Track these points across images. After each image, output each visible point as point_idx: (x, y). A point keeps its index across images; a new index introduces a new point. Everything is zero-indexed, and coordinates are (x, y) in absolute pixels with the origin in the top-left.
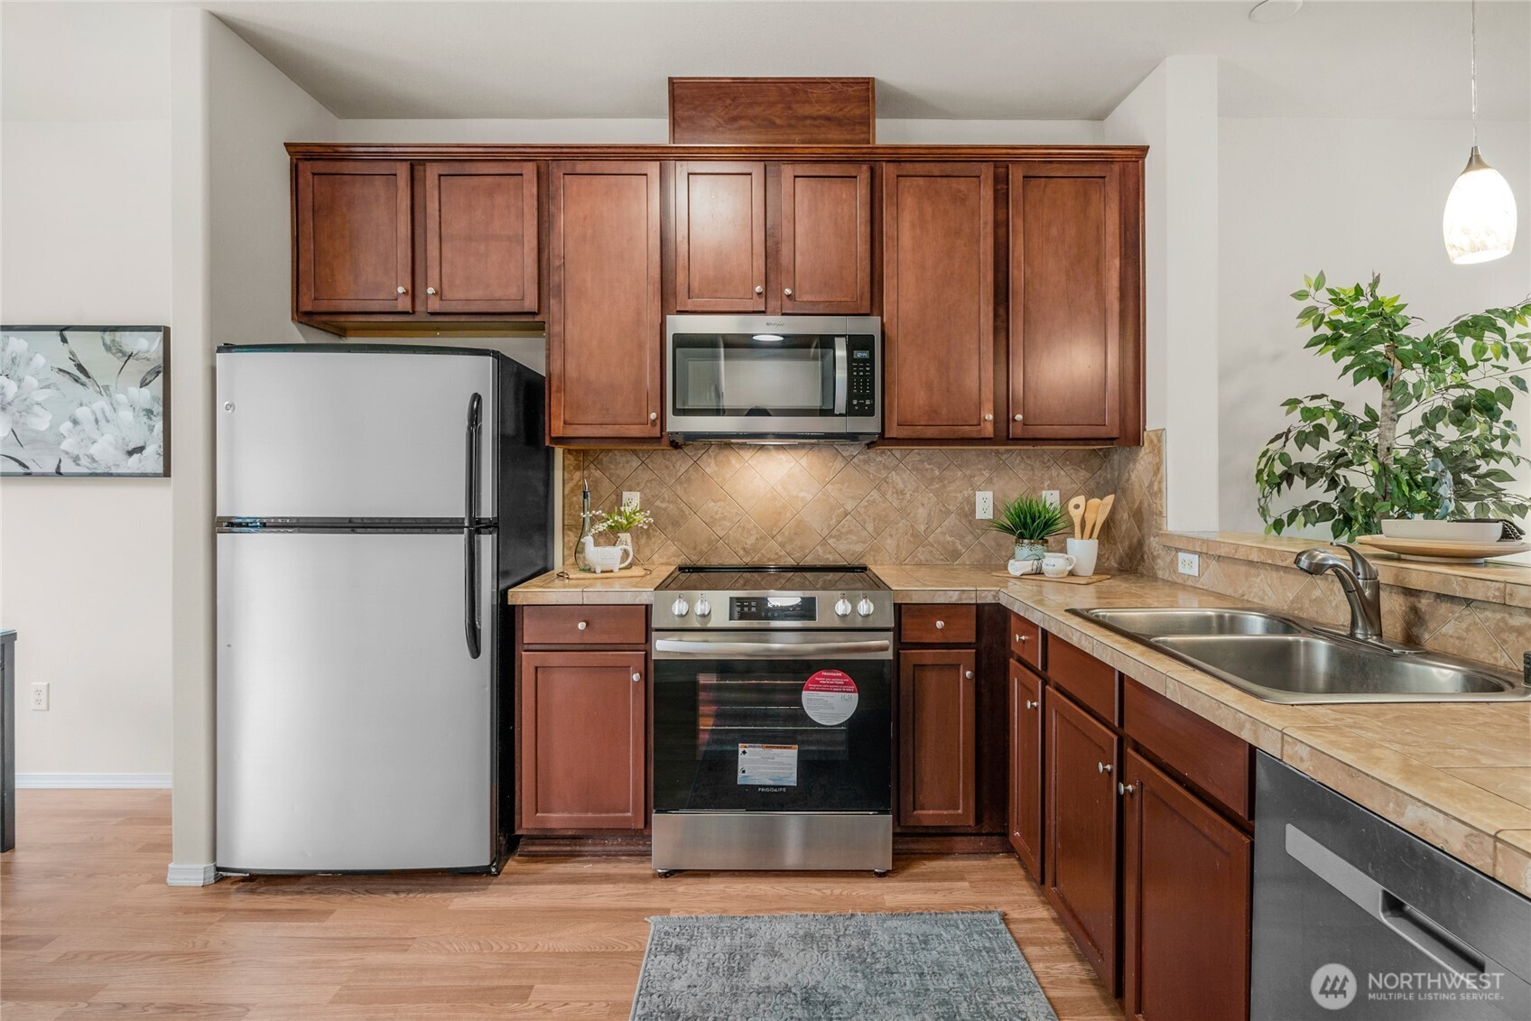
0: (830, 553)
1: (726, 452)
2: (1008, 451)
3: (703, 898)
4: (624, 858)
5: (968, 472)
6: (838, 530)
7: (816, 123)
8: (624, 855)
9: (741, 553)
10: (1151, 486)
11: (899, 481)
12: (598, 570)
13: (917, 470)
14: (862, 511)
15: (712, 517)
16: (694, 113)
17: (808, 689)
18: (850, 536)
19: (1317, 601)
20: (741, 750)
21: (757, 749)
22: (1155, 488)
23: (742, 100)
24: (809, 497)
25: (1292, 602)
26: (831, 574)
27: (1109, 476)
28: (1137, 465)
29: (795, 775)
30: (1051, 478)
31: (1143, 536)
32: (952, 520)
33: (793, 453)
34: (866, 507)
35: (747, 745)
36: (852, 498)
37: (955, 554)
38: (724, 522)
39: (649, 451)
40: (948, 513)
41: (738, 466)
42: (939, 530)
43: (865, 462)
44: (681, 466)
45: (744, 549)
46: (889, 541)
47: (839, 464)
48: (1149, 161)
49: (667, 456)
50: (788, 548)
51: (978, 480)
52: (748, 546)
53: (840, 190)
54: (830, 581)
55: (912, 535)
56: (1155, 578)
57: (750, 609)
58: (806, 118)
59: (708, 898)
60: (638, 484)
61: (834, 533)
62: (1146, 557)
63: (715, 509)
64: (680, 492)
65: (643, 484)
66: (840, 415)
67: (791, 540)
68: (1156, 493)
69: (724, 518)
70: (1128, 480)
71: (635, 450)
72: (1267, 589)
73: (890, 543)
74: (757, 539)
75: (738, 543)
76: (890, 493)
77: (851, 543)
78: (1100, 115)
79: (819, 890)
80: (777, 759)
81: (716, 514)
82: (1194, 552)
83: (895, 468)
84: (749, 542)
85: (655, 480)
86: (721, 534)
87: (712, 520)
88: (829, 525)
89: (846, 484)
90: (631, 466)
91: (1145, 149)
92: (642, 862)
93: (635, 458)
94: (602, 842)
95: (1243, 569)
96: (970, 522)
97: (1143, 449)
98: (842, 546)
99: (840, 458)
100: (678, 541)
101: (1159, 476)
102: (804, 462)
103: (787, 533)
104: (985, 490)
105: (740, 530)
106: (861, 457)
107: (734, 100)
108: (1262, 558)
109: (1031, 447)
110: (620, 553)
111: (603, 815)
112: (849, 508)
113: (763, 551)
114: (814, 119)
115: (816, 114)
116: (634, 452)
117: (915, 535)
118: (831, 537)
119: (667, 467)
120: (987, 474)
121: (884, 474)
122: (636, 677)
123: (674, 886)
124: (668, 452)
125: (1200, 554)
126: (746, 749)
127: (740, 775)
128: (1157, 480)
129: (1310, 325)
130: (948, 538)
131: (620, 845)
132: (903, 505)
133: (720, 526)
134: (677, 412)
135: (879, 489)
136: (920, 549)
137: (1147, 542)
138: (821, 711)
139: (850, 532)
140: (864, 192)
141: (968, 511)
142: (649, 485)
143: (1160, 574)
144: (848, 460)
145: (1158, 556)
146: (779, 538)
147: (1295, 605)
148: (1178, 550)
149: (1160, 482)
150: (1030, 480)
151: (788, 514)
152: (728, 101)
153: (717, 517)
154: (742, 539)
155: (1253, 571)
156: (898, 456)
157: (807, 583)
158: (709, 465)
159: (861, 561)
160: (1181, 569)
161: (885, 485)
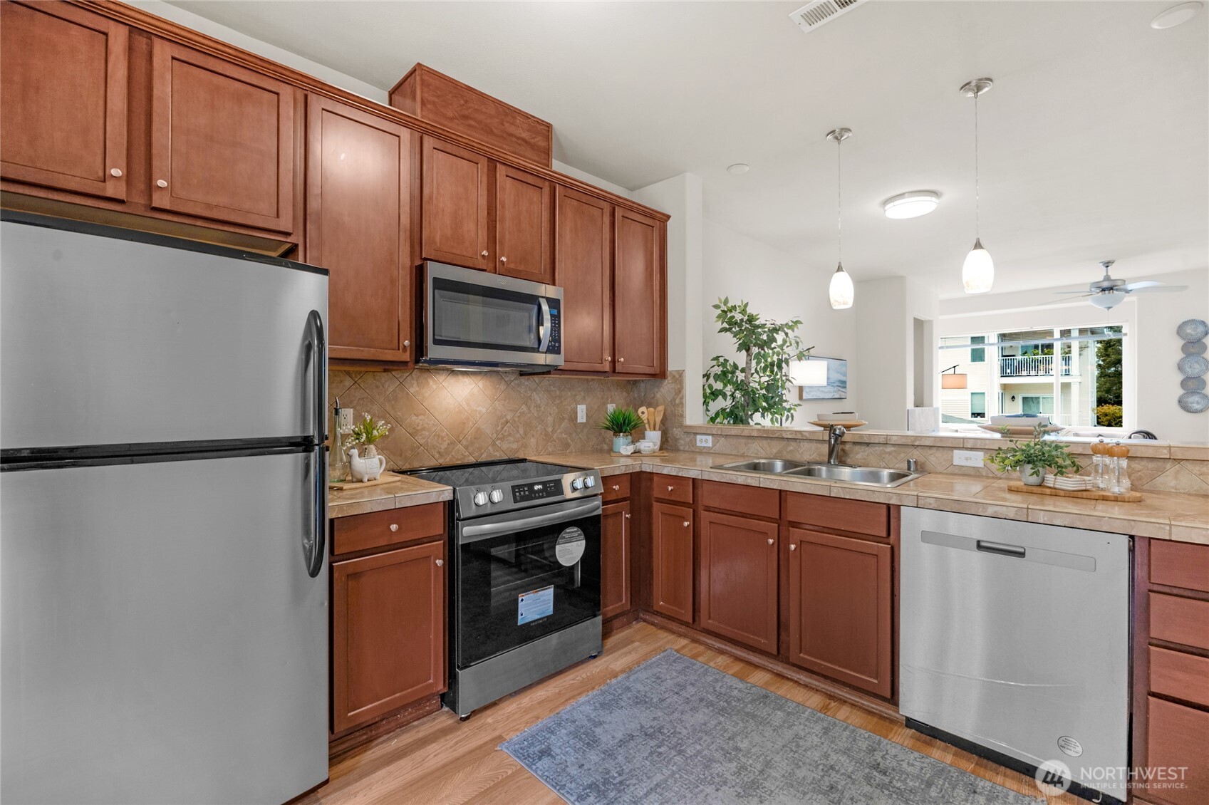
0: (497, 451)
1: (426, 375)
2: (593, 380)
3: (513, 718)
4: (415, 723)
5: (573, 393)
6: (502, 434)
7: (519, 142)
8: (415, 721)
9: (437, 456)
10: (674, 400)
11: (538, 399)
12: (365, 480)
13: (548, 391)
14: (517, 419)
15: (414, 428)
16: (437, 100)
17: (559, 544)
18: (510, 438)
19: (791, 451)
20: (520, 599)
21: (530, 595)
22: (677, 402)
23: (472, 105)
24: (484, 410)
25: (776, 454)
26: (498, 466)
27: (636, 395)
28: (661, 389)
29: (552, 607)
30: (611, 397)
31: (667, 429)
32: (565, 424)
33: (474, 378)
34: (519, 417)
35: (524, 594)
36: (511, 410)
37: (567, 446)
38: (424, 432)
39: (360, 372)
40: (563, 419)
41: (435, 387)
42: (559, 431)
43: (519, 385)
44: (389, 386)
45: (439, 453)
46: (532, 440)
47: (503, 386)
48: (669, 223)
49: (378, 377)
50: (471, 449)
51: (579, 398)
52: (442, 450)
53: (533, 194)
54: (498, 471)
55: (545, 435)
56: (677, 450)
57: (524, 493)
58: (512, 135)
59: (516, 716)
60: (351, 402)
61: (500, 436)
62: (669, 439)
63: (417, 421)
64: (388, 408)
65: (356, 402)
66: (543, 353)
67: (472, 443)
68: (678, 404)
69: (423, 429)
70: (653, 398)
71: (349, 372)
72: (760, 449)
73: (533, 441)
74: (448, 444)
75: (435, 448)
76: (532, 407)
77: (509, 443)
78: (632, 189)
79: (573, 680)
80: (542, 599)
81: (418, 426)
82: (709, 434)
83: (535, 390)
84: (443, 447)
85: (367, 398)
86: (422, 441)
87: (414, 431)
88: (497, 431)
89: (507, 401)
90: (344, 386)
91: (669, 217)
92: (434, 719)
93: (348, 378)
94: (395, 717)
95: (743, 441)
96: (575, 424)
97: (666, 381)
98: (505, 446)
99: (503, 382)
100: (387, 450)
101: (680, 396)
102: (481, 384)
103: (469, 438)
104: (582, 404)
105: (436, 438)
106: (516, 382)
107: (466, 102)
108: (760, 434)
109: (602, 378)
110: (378, 462)
111: (409, 690)
112: (509, 417)
113: (453, 453)
114: (518, 138)
115: (518, 135)
116: (348, 373)
117: (547, 434)
118: (498, 439)
119: (377, 387)
120: (582, 394)
121: (529, 393)
122: (439, 562)
123: (482, 721)
124: (379, 374)
125: (713, 435)
126: (523, 598)
127: (520, 617)
128: (679, 397)
129: (720, 322)
130: (564, 436)
131: (411, 713)
132: (540, 415)
133: (421, 435)
134: (436, 342)
135: (526, 405)
136: (549, 444)
137: (670, 432)
138: (567, 557)
139: (510, 435)
140: (546, 200)
141: (573, 417)
142: (361, 403)
143: (682, 448)
144: (508, 384)
145: (680, 439)
146: (464, 442)
147: (778, 455)
148: (696, 434)
149: (682, 398)
150: (602, 398)
151: (470, 424)
152: (462, 102)
153: (419, 428)
154: (438, 445)
155: (750, 441)
156: (537, 382)
157: (483, 474)
158: (412, 386)
159: (516, 455)
160: (699, 444)
161: (530, 401)
